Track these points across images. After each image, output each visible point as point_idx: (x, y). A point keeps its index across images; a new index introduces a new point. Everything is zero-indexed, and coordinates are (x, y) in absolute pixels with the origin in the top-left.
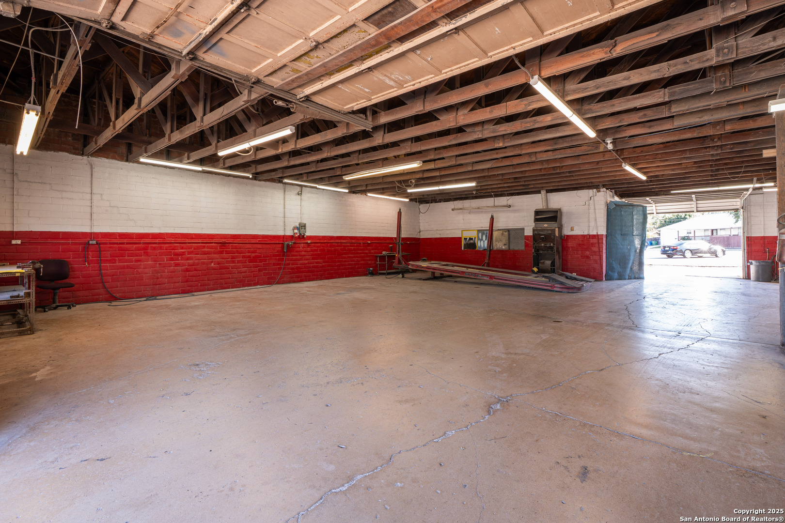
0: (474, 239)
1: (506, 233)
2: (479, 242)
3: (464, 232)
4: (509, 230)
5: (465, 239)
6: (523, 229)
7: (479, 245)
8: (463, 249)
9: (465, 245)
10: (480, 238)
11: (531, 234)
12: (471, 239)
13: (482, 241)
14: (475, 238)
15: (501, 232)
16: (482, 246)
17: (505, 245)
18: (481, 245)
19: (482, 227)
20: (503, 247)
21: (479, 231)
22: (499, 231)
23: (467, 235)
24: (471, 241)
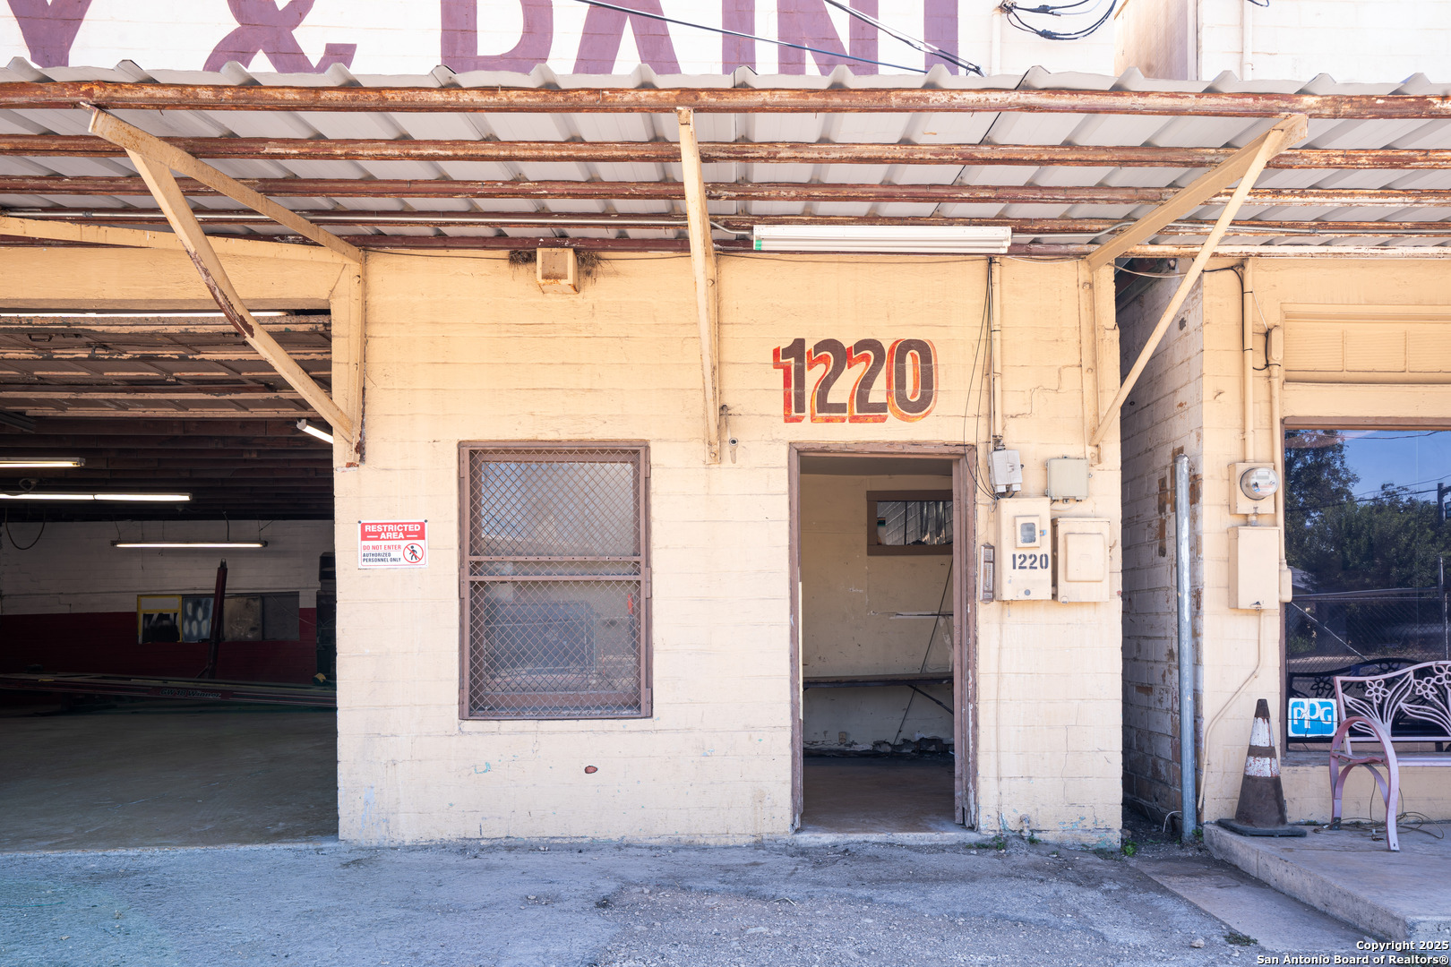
0: (172, 616)
1: (258, 603)
2: (186, 624)
3: (143, 599)
4: (263, 597)
5: (148, 617)
6: (295, 595)
7: (186, 631)
8: (140, 641)
9: (145, 631)
10: (190, 613)
11: (314, 605)
12: (162, 617)
13: (194, 623)
14: (175, 615)
15: (245, 600)
16: (195, 632)
17: (253, 629)
18: (190, 631)
19: (195, 589)
20: (250, 636)
21: (185, 597)
22: (238, 599)
23: (154, 607)
24: (165, 622)
